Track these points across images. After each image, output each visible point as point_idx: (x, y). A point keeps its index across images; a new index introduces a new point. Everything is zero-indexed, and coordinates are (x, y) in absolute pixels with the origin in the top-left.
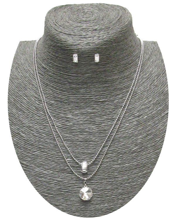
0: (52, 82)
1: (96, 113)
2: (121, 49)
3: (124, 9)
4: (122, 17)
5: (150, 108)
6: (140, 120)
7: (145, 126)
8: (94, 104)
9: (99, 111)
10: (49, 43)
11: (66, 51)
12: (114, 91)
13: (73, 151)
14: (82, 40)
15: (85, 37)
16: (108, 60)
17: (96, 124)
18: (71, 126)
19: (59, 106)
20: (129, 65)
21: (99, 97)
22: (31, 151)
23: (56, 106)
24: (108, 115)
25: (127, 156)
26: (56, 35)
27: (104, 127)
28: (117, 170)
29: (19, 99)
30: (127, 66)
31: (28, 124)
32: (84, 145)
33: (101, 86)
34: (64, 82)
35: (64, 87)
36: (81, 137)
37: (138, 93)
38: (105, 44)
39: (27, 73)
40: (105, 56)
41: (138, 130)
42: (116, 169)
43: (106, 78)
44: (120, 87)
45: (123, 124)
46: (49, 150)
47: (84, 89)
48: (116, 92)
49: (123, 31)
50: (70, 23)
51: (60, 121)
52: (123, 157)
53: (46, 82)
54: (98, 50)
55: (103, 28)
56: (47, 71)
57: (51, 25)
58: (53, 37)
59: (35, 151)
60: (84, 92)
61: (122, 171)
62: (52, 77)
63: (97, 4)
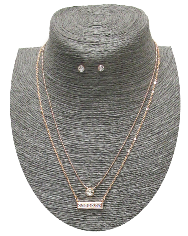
0: (60, 96)
1: (110, 130)
2: (138, 57)
3: (140, 11)
4: (138, 20)
5: (171, 124)
6: (160, 137)
7: (166, 143)
8: (109, 119)
9: (114, 128)
10: (55, 51)
11: (76, 60)
12: (130, 105)
13: (85, 174)
14: (94, 47)
15: (97, 44)
16: (123, 69)
17: (110, 142)
18: (81, 145)
19: (68, 122)
20: (147, 74)
21: (113, 111)
22: (38, 174)
23: (65, 122)
24: (125, 132)
25: (146, 179)
26: (64, 42)
27: (119, 146)
28: (135, 195)
29: (22, 115)
30: (145, 76)
31: (34, 144)
32: (97, 166)
33: (116, 99)
34: (74, 95)
35: (73, 101)
36: (94, 158)
37: (157, 107)
38: (120, 52)
39: (30, 86)
40: (120, 65)
41: (158, 148)
42: (134, 193)
43: (121, 90)
44: (137, 99)
45: (141, 142)
46: (57, 173)
47: (96, 103)
48: (133, 106)
49: (140, 36)
50: (79, 28)
51: (70, 140)
52: (142, 180)
53: (53, 95)
54: (112, 58)
55: (117, 33)
56: (54, 83)
57: (58, 31)
58: (60, 44)
59: (42, 175)
60: (97, 106)
61: (141, 196)
62: (59, 89)
63: (109, 5)
